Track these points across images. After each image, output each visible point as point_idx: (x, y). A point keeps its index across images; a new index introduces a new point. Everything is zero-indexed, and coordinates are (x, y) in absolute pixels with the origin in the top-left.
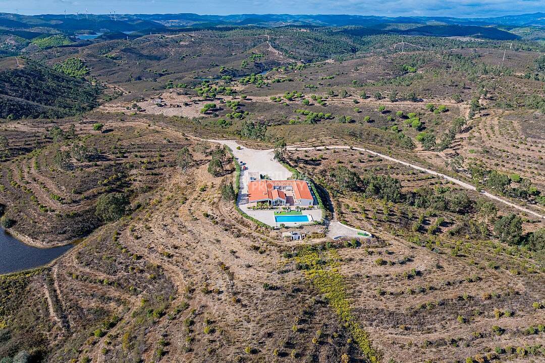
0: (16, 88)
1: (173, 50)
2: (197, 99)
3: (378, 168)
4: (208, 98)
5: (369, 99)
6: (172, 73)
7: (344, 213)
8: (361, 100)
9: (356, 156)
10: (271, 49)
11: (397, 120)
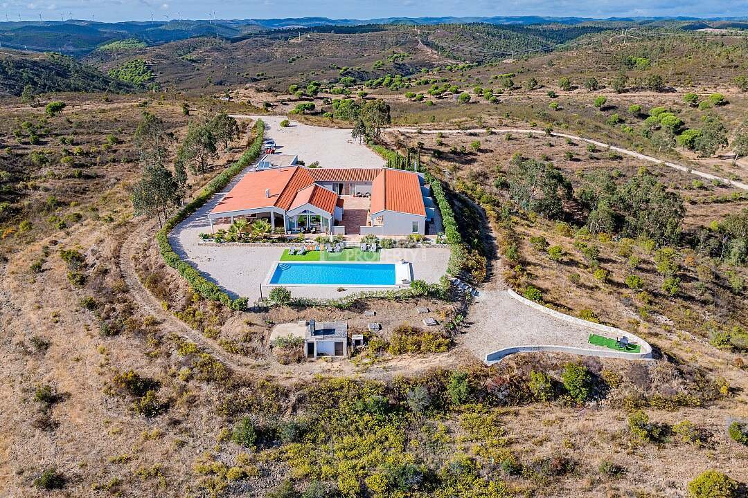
0: (13, 82)
1: (280, 50)
2: (286, 97)
3: (614, 173)
4: (303, 97)
5: (576, 91)
6: (271, 78)
7: (529, 264)
8: (562, 93)
9: (560, 148)
10: (420, 45)
11: (629, 121)
